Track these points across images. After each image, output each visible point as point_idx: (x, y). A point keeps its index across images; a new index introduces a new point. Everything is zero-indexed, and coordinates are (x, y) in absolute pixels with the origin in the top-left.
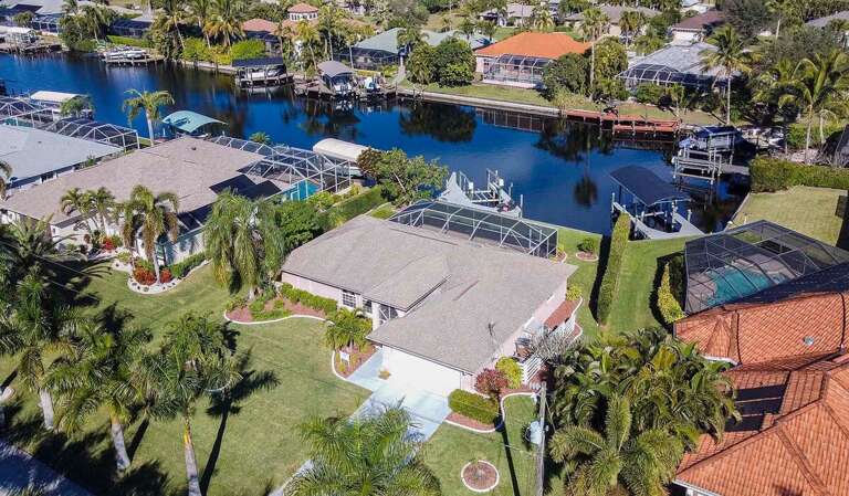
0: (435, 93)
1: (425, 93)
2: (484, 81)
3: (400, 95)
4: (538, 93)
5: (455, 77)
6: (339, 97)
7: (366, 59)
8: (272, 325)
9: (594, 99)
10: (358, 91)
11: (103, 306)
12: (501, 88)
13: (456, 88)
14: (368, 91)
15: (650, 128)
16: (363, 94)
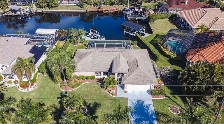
0: (47, 10)
1: (46, 11)
2: (61, 5)
3: (38, 12)
4: (78, 6)
5: (54, 5)
6: (20, 16)
7: (20, 3)
8: (80, 88)
9: (93, 6)
10: (26, 13)
11: (18, 100)
12: (67, 6)
13: (54, 8)
14: (29, 12)
15: (113, 11)
16: (28, 14)
